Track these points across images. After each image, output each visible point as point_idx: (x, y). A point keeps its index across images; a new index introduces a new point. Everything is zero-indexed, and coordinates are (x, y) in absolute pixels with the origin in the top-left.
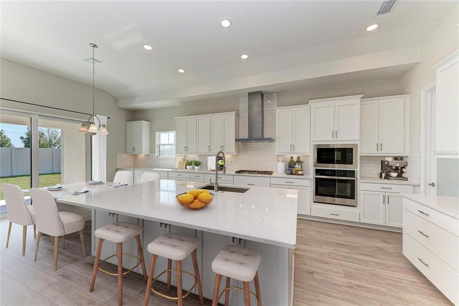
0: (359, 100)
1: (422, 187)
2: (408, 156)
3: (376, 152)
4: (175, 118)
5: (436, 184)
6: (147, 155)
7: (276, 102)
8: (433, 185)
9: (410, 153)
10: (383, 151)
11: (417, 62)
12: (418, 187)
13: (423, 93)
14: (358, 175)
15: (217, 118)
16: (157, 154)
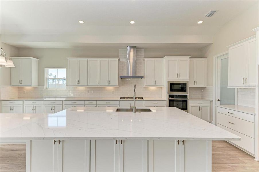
0: (189, 58)
1: (214, 101)
2: (206, 87)
3: (194, 85)
4: (68, 58)
5: (220, 100)
6: (35, 88)
7: (143, 55)
8: (219, 100)
9: (207, 86)
10: (197, 85)
11: (212, 43)
12: (212, 102)
13: (214, 58)
14: (189, 97)
15: (105, 61)
16: (46, 86)
